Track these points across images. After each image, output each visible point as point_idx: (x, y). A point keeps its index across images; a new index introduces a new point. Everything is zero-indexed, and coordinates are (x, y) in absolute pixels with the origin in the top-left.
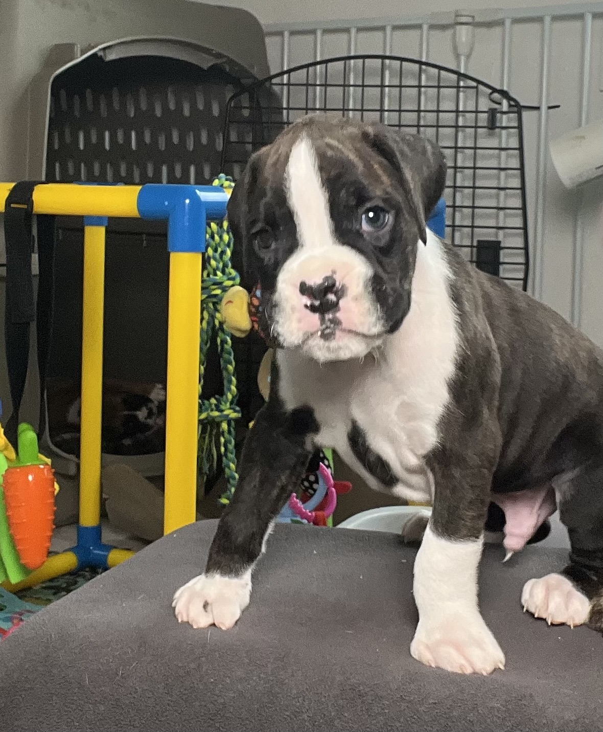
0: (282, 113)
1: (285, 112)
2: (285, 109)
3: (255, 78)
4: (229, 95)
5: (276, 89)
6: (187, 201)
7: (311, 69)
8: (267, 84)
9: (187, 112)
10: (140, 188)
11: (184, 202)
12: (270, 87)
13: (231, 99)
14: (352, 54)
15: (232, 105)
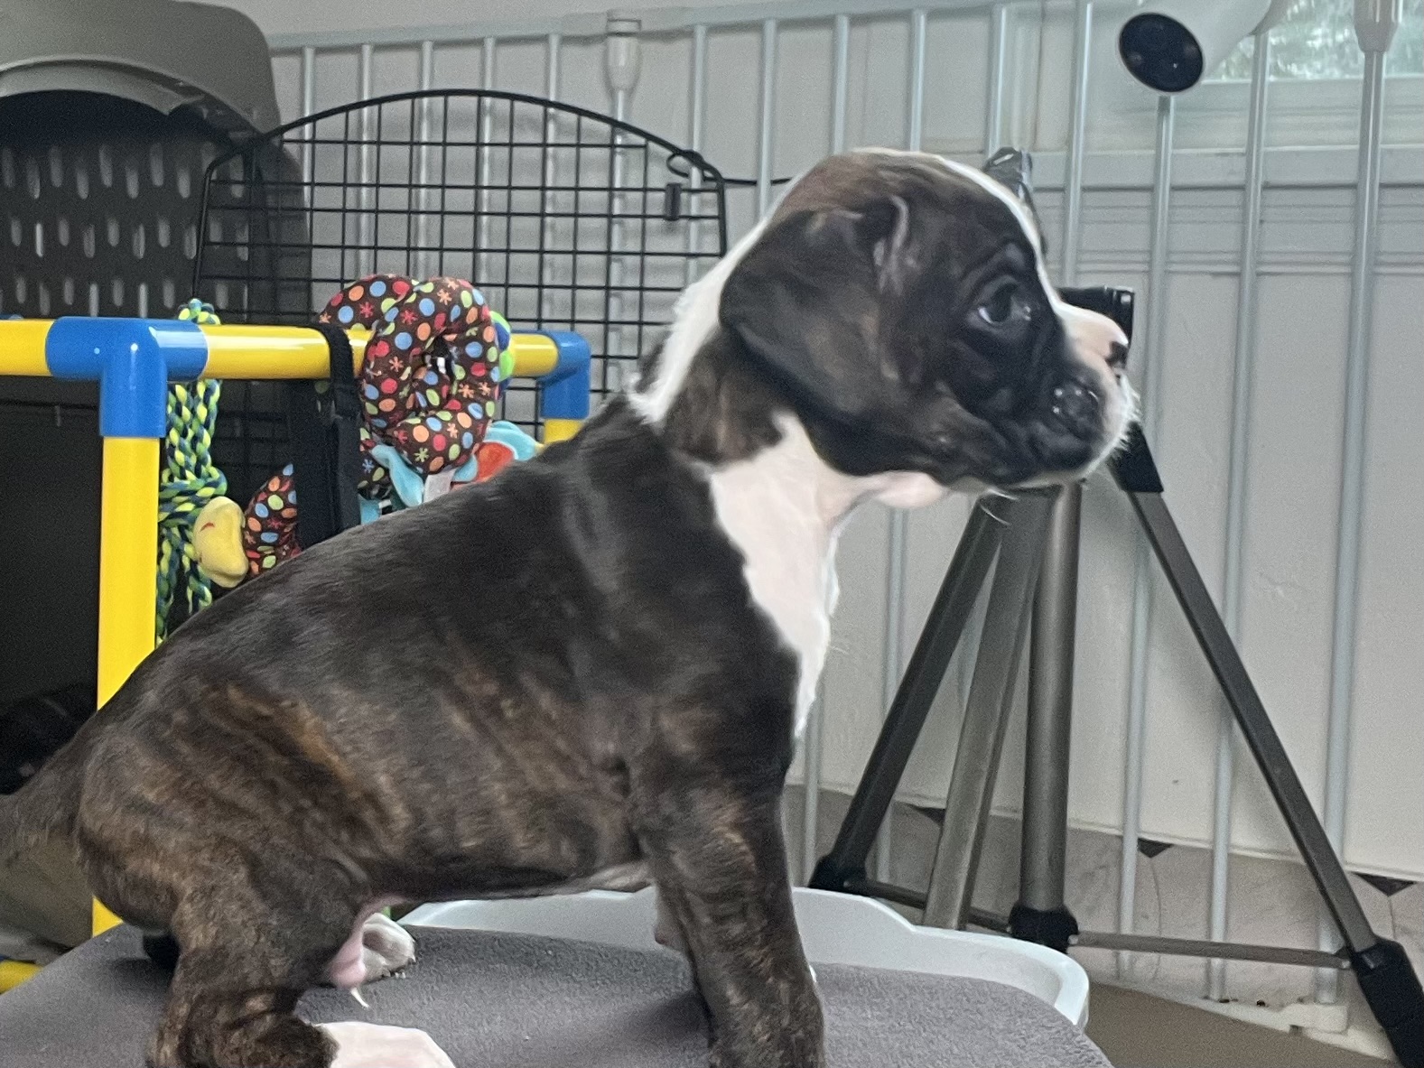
0: (301, 192)
1: (307, 189)
2: (307, 184)
3: (253, 130)
4: (207, 161)
5: (292, 149)
6: (134, 347)
7: (353, 114)
8: (276, 141)
9: (133, 190)
10: (49, 324)
11: (129, 351)
12: (281, 146)
13: (211, 168)
14: (426, 88)
15: (214, 177)
